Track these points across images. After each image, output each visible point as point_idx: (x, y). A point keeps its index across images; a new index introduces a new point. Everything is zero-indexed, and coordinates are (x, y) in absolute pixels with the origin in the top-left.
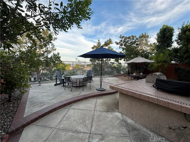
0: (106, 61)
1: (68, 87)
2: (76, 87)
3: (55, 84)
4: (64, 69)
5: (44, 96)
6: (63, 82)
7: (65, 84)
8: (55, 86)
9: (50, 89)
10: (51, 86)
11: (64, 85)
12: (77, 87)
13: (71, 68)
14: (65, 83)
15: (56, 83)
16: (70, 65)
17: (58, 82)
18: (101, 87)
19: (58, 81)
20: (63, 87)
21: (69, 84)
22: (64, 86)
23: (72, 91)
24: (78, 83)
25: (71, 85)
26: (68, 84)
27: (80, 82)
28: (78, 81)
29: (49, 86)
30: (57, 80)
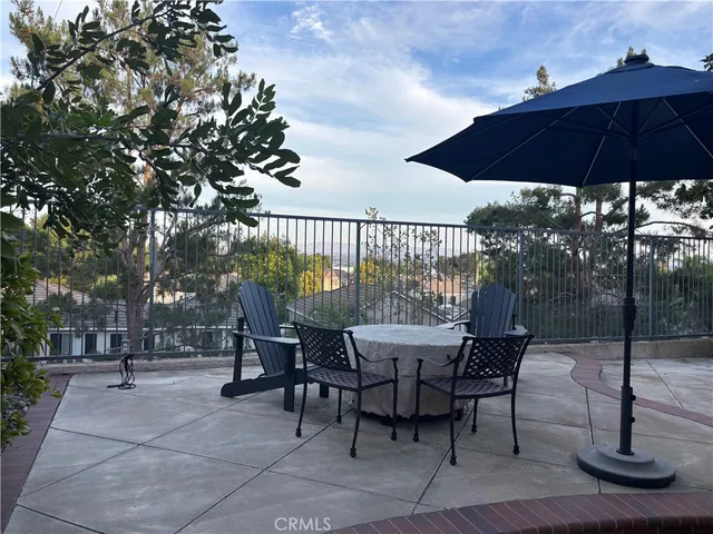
0: (607, 229)
1: (324, 420)
2: (385, 421)
3: (230, 379)
4: (288, 288)
5: (140, 474)
6: (284, 372)
7: (299, 388)
8: (227, 402)
9: (190, 416)
10: (201, 397)
11: (290, 394)
12: (391, 422)
13: (330, 284)
14: (304, 378)
15: (237, 373)
16: (325, 261)
17: (251, 373)
18: (626, 447)
19: (253, 364)
20: (279, 412)
21: (333, 392)
22: (288, 404)
23: (353, 453)
24: (406, 386)
25: (348, 396)
26: (324, 392)
27: (419, 382)
28: (406, 369)
29: (186, 394)
30: (246, 357)
